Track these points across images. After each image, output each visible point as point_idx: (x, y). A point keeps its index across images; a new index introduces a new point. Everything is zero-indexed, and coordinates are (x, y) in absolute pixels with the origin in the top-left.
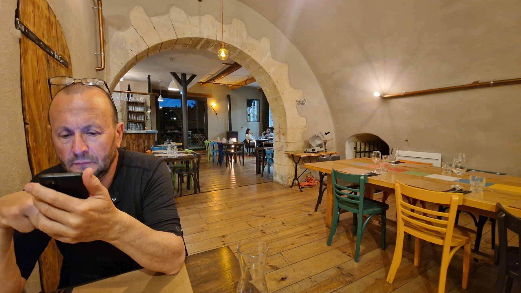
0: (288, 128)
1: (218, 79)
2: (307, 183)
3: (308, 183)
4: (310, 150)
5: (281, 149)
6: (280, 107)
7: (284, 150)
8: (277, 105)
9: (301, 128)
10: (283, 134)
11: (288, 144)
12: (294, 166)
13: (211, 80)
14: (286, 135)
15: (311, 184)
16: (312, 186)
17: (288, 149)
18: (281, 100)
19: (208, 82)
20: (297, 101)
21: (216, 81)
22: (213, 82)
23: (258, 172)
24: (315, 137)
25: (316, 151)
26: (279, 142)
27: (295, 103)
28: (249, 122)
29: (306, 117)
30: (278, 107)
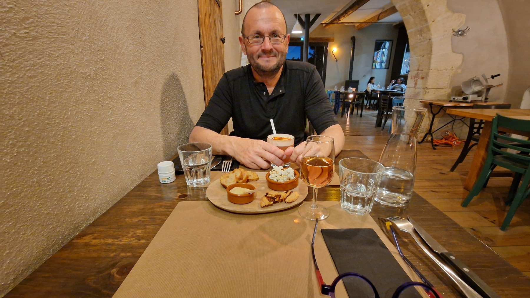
0: (431, 69)
1: (344, 16)
2: (444, 141)
3: (446, 141)
4: (460, 98)
5: (415, 97)
6: (424, 41)
7: (419, 98)
8: (420, 39)
9: (452, 70)
10: (422, 78)
11: (427, 91)
12: (429, 118)
13: (335, 19)
14: (426, 78)
15: (450, 143)
16: (451, 145)
17: (425, 97)
18: (429, 30)
19: (332, 22)
20: (454, 32)
21: (341, 19)
22: (338, 21)
23: (379, 124)
24: (473, 81)
25: (469, 100)
26: (414, 89)
27: (451, 33)
28: (374, 69)
29: (463, 54)
30: (422, 42)
